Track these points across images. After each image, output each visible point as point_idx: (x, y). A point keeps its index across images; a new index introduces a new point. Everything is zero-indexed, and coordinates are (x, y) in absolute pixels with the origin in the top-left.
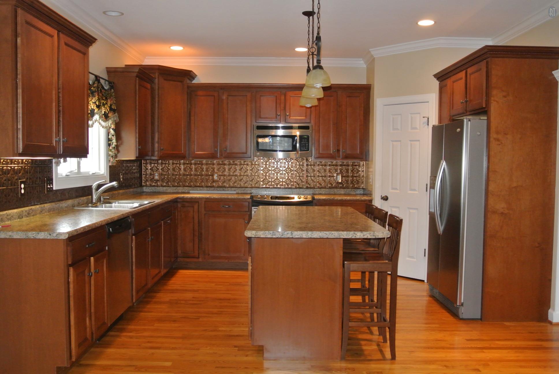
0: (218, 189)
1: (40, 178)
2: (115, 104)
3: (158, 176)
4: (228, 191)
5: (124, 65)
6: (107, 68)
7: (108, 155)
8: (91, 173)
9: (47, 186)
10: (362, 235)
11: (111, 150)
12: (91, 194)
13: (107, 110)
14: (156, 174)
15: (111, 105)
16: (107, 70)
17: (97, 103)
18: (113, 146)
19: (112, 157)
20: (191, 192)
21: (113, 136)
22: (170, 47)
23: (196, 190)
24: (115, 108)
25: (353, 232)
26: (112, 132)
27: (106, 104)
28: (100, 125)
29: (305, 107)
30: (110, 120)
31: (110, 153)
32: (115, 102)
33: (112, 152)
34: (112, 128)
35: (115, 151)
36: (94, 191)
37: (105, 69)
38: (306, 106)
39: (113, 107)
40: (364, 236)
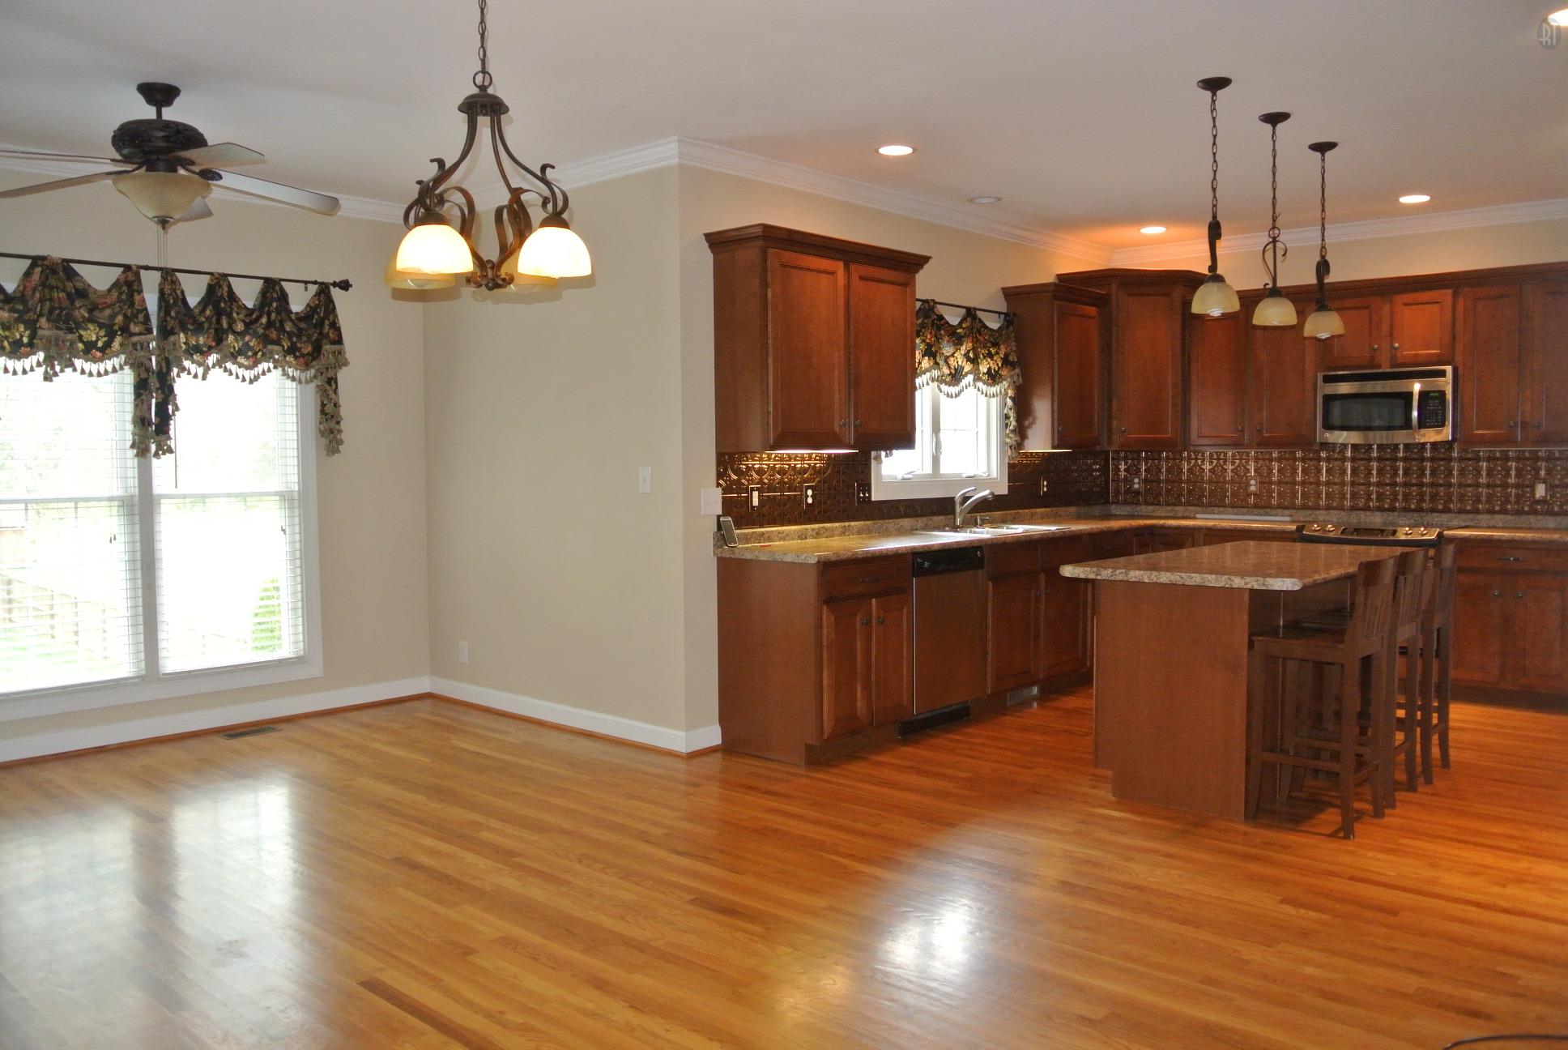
0: (1256, 511)
1: (844, 481)
2: (1015, 352)
3: (1139, 483)
4: (1277, 515)
5: (1054, 275)
6: (1003, 289)
7: (1003, 444)
8: (964, 476)
9: (859, 494)
10: (1243, 582)
11: (1008, 436)
12: (953, 512)
13: (997, 365)
14: (1136, 480)
15: (1006, 355)
16: (1003, 293)
17: (971, 355)
18: (1012, 428)
19: (1011, 447)
20: (1198, 516)
21: (1011, 409)
22: (1139, 230)
23: (1210, 513)
24: (1016, 360)
25: (1226, 577)
26: (1009, 402)
27: (997, 353)
28: (980, 393)
29: (1316, 338)
30: (1004, 383)
31: (1008, 440)
32: (1014, 349)
33: (1011, 438)
34: (1009, 395)
35: (1016, 436)
36: (958, 505)
37: (1001, 291)
38: (1318, 336)
39: (1011, 359)
40: (1246, 584)
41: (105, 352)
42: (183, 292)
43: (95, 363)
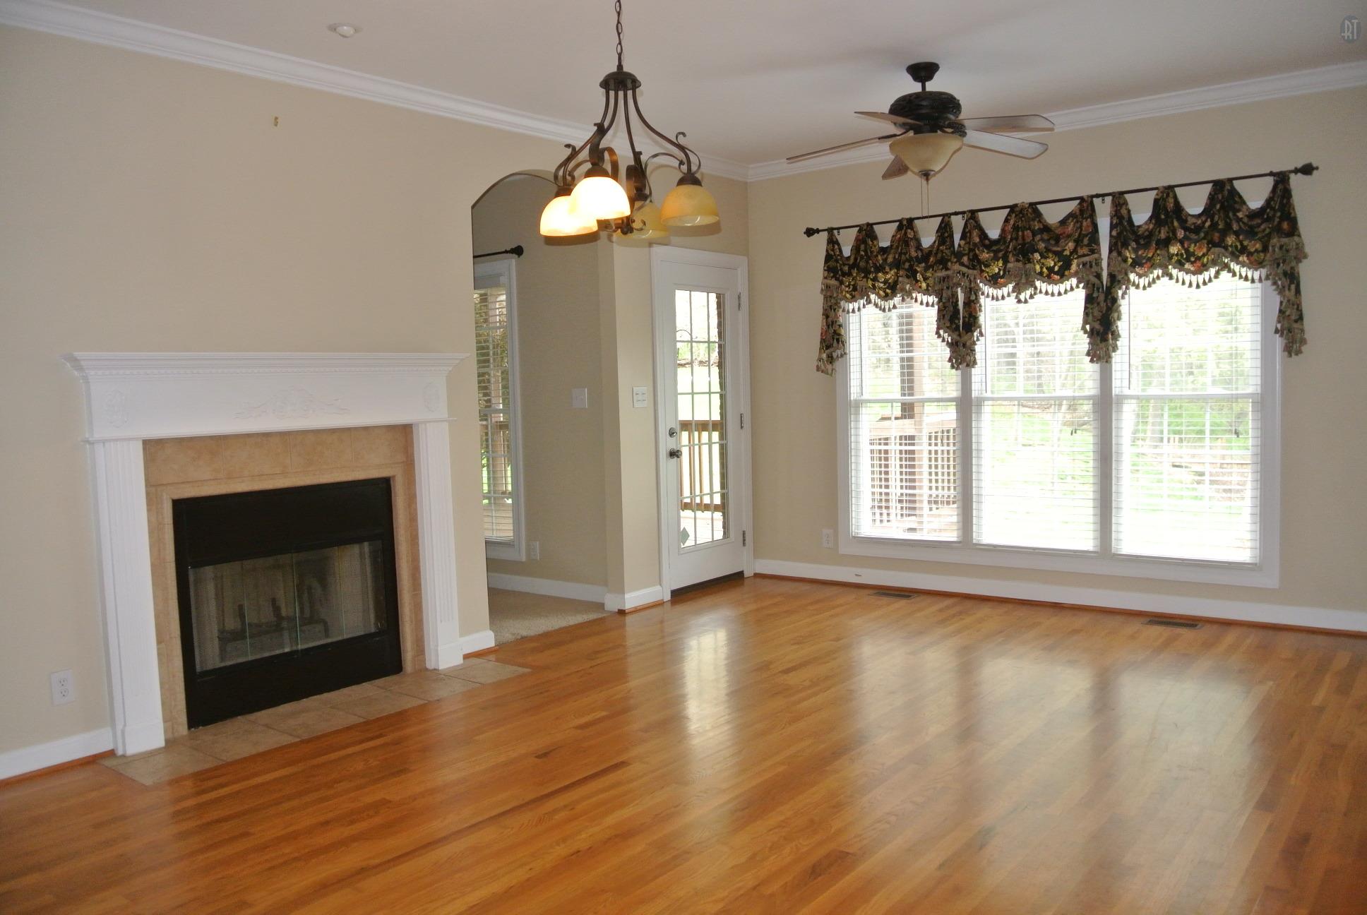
41: (1062, 275)
42: (1129, 211)
43: (1056, 284)
